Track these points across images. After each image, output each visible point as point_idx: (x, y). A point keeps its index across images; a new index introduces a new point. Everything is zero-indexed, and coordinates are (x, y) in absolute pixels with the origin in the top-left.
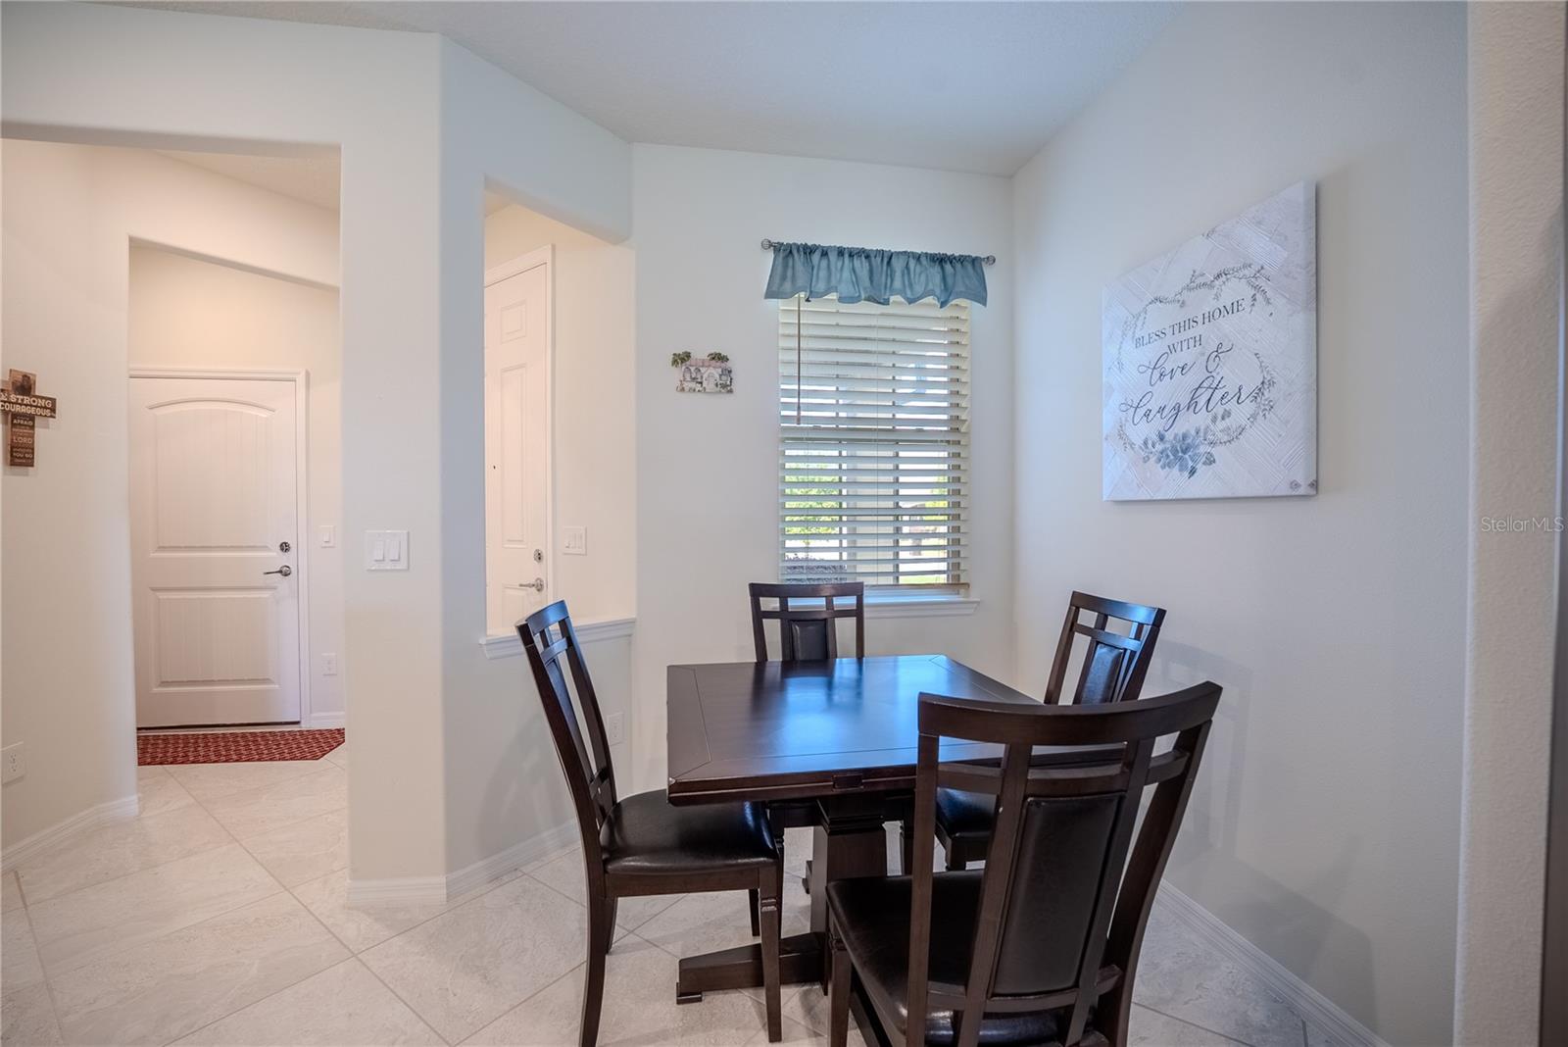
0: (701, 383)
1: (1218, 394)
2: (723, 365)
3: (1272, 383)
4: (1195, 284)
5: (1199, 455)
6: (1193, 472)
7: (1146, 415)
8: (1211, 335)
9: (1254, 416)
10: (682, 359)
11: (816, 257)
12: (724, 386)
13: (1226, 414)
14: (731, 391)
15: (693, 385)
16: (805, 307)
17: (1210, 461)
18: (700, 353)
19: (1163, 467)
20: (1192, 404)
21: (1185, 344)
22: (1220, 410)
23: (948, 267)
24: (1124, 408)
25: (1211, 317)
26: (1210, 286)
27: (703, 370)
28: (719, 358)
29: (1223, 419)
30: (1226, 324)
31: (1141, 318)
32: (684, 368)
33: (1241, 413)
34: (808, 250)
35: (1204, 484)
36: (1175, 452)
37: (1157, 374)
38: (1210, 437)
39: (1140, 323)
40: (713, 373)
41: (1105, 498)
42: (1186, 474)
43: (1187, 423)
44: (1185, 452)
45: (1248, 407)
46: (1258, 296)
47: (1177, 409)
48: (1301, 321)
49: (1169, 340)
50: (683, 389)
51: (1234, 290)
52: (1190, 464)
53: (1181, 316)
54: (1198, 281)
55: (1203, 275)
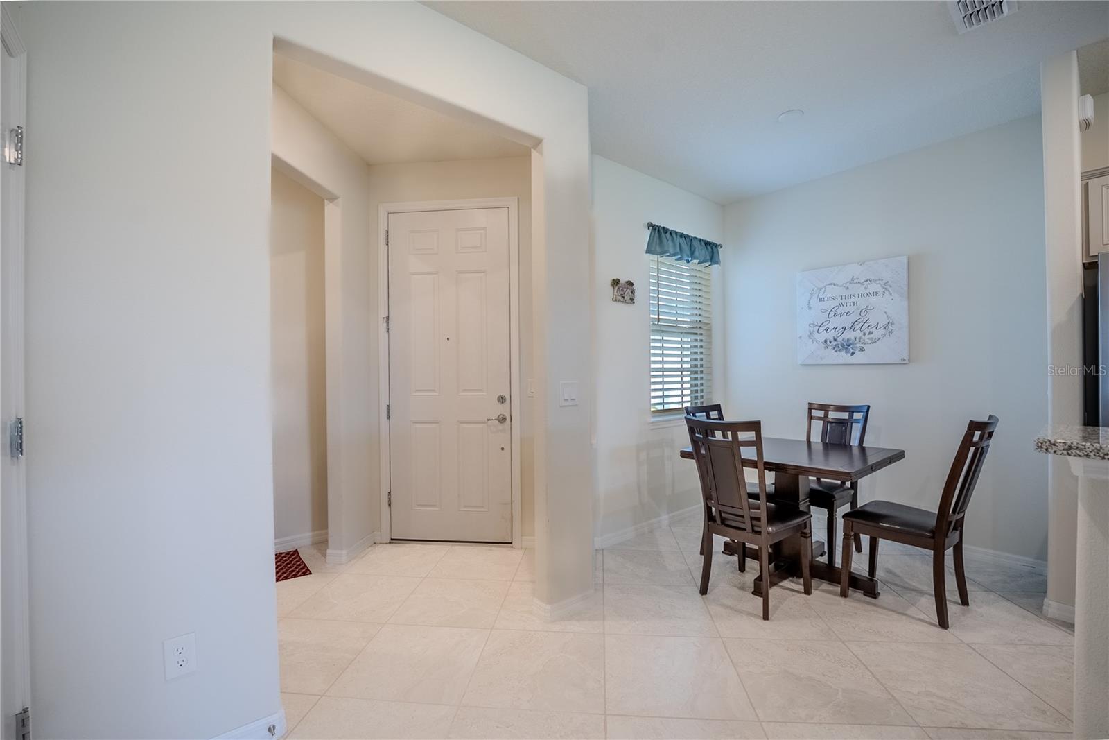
0: (624, 297)
1: (866, 325)
2: (632, 288)
3: (893, 324)
4: (853, 281)
5: (857, 347)
6: (853, 354)
7: (827, 329)
8: (863, 303)
9: (884, 335)
10: (615, 283)
12: (632, 299)
13: (870, 333)
14: (634, 303)
15: (620, 298)
16: (660, 259)
17: (862, 350)
18: (622, 281)
19: (836, 351)
20: (852, 327)
21: (848, 304)
22: (867, 331)
23: (709, 247)
24: (812, 325)
25: (863, 295)
26: (862, 284)
27: (625, 290)
28: (630, 284)
29: (869, 334)
30: (872, 300)
31: (823, 290)
32: (617, 288)
33: (877, 333)
34: (666, 230)
35: (854, 360)
36: (843, 346)
37: (832, 314)
38: (862, 341)
39: (822, 292)
40: (628, 292)
41: (800, 363)
42: (849, 355)
43: (849, 335)
44: (849, 346)
45: (882, 331)
46: (886, 292)
47: (844, 329)
48: (905, 303)
49: (839, 300)
50: (616, 300)
51: (874, 287)
52: (852, 350)
53: (847, 293)
54: (856, 281)
55: (858, 279)
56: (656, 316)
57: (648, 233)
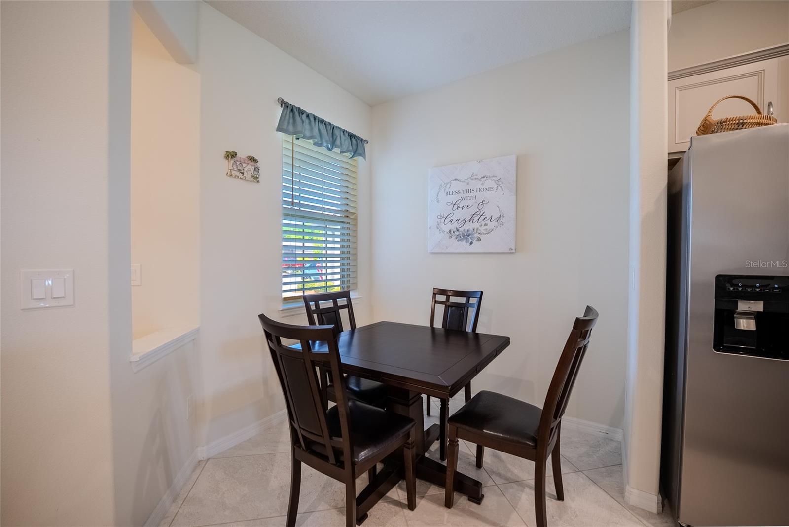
0: (243, 173)
1: (482, 218)
2: (255, 165)
3: (503, 216)
4: (473, 177)
5: (474, 237)
6: (471, 243)
7: (451, 221)
8: (480, 196)
9: (497, 226)
10: (231, 155)
11: (304, 117)
12: (256, 178)
13: (486, 225)
14: (258, 181)
15: (238, 173)
16: (296, 141)
17: (479, 240)
18: (242, 155)
19: (458, 241)
20: (471, 219)
21: (469, 198)
22: (483, 223)
23: (353, 140)
24: (439, 217)
25: (480, 190)
26: (480, 180)
27: (244, 165)
28: (253, 160)
29: (484, 226)
30: (487, 195)
31: (449, 184)
32: (232, 161)
33: (491, 225)
34: (301, 112)
35: (472, 249)
36: (464, 236)
37: (456, 207)
38: (479, 232)
39: (448, 186)
40: (249, 168)
41: (428, 251)
42: (469, 244)
43: (469, 226)
44: (468, 236)
45: (494, 223)
46: (499, 187)
47: (465, 220)
48: (514, 198)
49: (462, 195)
50: (231, 175)
51: (489, 183)
52: (470, 240)
53: (467, 188)
54: (475, 177)
55: (477, 175)
56: (291, 200)
57: (279, 110)
